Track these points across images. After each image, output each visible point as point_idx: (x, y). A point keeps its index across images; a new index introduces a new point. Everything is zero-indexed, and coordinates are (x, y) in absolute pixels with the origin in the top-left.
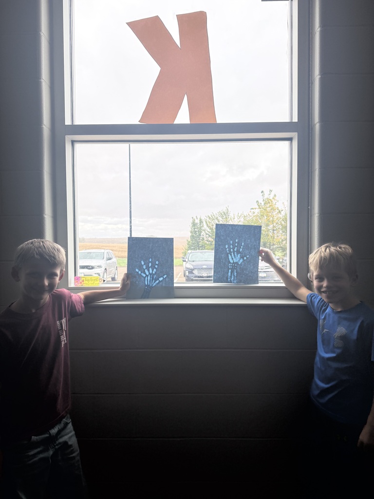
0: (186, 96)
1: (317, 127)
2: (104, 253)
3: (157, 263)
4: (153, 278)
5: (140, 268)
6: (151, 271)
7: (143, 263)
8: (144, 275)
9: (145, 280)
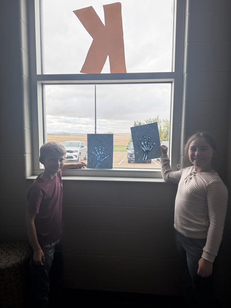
0: (108, 56)
1: (185, 75)
2: (79, 143)
3: (104, 148)
4: (101, 157)
5: (95, 151)
6: (100, 153)
7: (96, 148)
8: (97, 155)
9: (97, 158)
